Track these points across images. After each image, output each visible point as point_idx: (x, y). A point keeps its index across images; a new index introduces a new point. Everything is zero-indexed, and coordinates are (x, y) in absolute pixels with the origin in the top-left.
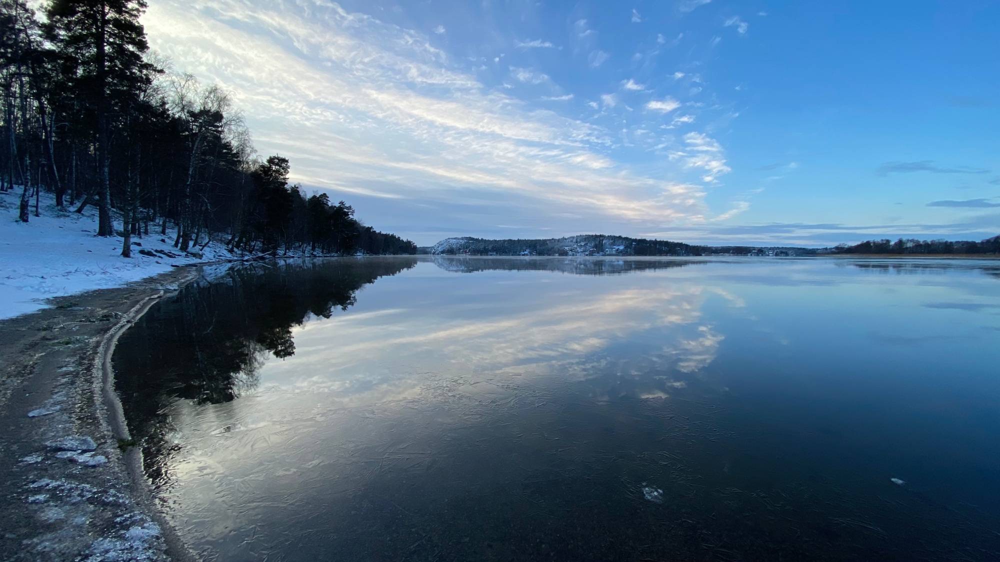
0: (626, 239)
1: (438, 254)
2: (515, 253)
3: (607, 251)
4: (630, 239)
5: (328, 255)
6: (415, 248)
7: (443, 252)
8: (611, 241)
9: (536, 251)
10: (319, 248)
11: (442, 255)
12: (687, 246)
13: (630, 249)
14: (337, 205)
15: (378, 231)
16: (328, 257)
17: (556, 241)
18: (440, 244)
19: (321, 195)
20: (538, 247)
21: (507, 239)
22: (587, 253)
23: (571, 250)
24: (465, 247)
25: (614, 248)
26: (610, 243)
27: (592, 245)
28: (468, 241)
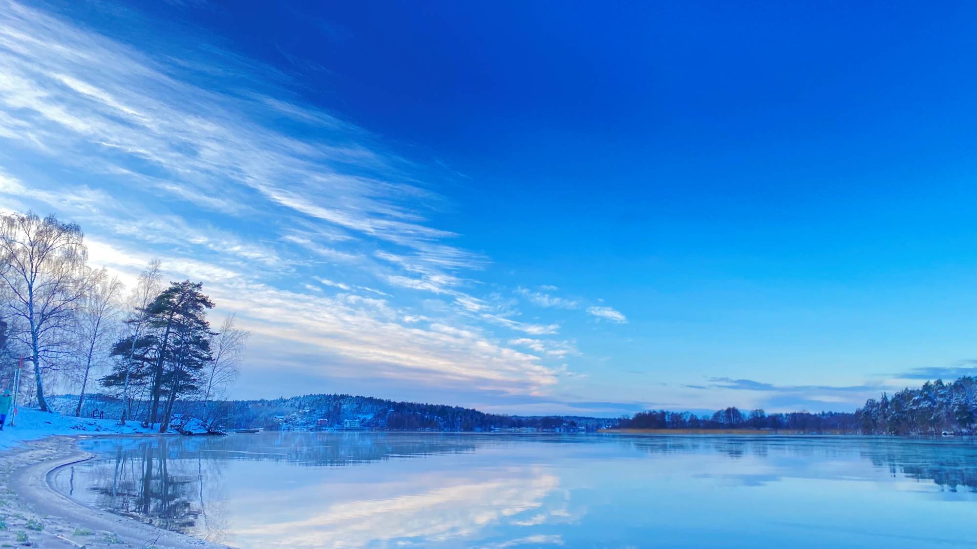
3: (346, 423)
8: (355, 406)
13: (383, 419)
22: (312, 426)
23: (285, 421)
24: (84, 414)
25: (359, 418)
26: (353, 410)
27: (323, 413)
28: (94, 403)
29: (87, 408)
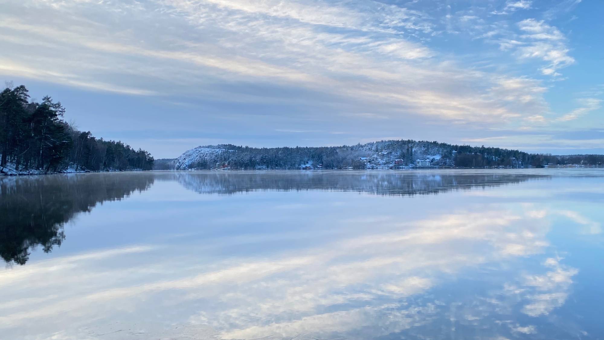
0: (444, 145)
1: (184, 169)
2: (292, 167)
3: (418, 163)
4: (449, 146)
5: (25, 173)
6: (151, 161)
7: (191, 166)
8: (423, 149)
9: (322, 163)
10: (11, 162)
11: (190, 170)
12: (524, 154)
13: (450, 159)
14: (40, 102)
15: (97, 138)
16: (25, 175)
17: (349, 149)
18: (188, 155)
19: (18, 88)
20: (325, 158)
21: (281, 146)
22: (391, 165)
23: (369, 162)
24: (222, 159)
25: (428, 158)
26: (422, 152)
27: (398, 155)
28: (228, 150)
29: (224, 155)
